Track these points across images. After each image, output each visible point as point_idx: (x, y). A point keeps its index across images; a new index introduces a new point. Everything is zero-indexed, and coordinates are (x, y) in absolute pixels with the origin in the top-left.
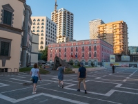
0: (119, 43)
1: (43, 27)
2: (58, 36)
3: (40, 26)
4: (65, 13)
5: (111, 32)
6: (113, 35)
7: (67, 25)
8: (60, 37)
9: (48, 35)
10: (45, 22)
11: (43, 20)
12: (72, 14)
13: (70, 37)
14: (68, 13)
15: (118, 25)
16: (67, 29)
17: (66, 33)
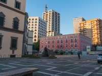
0: (96, 36)
1: (36, 25)
2: (48, 31)
3: (34, 24)
4: (53, 13)
5: (90, 27)
6: (92, 30)
7: (55, 22)
8: (50, 32)
9: (40, 30)
10: (38, 21)
11: (36, 19)
12: (59, 14)
13: (57, 32)
14: (56, 13)
15: (95, 22)
16: (55, 26)
17: (55, 29)
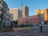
0: (46, 17)
3: (16, 12)
4: (25, 7)
5: (43, 13)
6: (44, 14)
7: (26, 11)
8: (24, 16)
9: (19, 15)
11: (17, 10)
12: (28, 8)
13: (28, 16)
14: (27, 7)
16: (26, 13)
17: (26, 14)
